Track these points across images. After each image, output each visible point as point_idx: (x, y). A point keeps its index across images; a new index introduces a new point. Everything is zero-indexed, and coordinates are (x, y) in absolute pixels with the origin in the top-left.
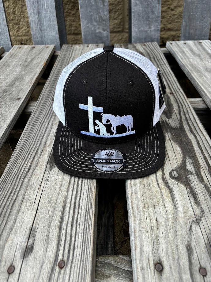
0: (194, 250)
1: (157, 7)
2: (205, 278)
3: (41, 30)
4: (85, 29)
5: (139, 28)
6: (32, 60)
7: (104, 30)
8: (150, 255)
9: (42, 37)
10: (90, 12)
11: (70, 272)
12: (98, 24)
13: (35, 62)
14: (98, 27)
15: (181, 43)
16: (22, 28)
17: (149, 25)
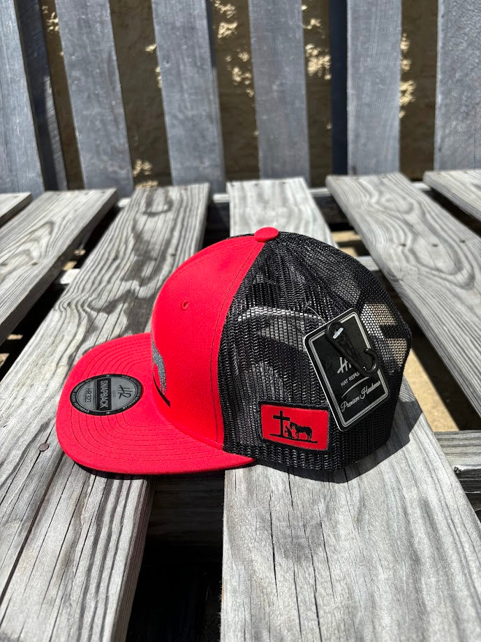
1: (211, 129)
3: (11, 171)
4: (88, 166)
5: (182, 164)
7: (121, 168)
9: (12, 182)
10: (96, 140)
12: (111, 159)
14: (110, 163)
17: (201, 158)
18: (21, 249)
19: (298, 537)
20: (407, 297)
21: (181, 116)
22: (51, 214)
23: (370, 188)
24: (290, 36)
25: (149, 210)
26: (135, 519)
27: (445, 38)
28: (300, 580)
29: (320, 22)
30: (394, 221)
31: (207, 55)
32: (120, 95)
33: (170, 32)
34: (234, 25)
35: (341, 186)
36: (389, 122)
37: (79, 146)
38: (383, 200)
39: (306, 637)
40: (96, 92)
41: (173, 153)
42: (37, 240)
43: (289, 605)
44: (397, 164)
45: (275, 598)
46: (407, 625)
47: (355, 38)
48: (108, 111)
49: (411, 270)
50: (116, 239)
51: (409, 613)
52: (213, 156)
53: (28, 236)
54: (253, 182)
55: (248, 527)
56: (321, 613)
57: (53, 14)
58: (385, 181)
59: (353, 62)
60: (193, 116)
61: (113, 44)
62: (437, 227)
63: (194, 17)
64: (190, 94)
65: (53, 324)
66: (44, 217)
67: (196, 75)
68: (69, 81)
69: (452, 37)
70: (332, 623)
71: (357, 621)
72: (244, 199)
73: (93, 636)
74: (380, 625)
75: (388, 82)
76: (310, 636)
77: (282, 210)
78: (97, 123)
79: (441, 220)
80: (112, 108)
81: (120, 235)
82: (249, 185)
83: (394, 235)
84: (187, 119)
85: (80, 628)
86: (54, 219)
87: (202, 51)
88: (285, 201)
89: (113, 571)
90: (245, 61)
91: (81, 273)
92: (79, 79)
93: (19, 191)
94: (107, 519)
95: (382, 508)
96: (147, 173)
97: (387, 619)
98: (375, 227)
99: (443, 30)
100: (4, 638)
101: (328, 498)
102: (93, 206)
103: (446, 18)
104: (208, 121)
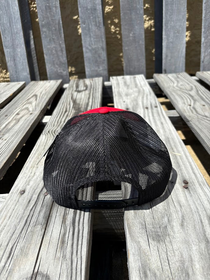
1: (103, 54)
3: (16, 72)
4: (50, 70)
5: (90, 69)
7: (64, 70)
8: (21, 188)
9: (17, 77)
10: (53, 58)
13: (5, 93)
14: (59, 68)
17: (98, 66)
18: (24, 107)
19: (157, 232)
20: (193, 128)
21: (90, 48)
22: (35, 91)
23: (173, 79)
24: (138, 12)
25: (77, 90)
26: (88, 225)
27: (206, 13)
28: (160, 250)
29: (150, 6)
30: (185, 95)
31: (102, 21)
32: (63, 39)
33: (85, 11)
34: (112, 7)
35: (160, 78)
36: (181, 50)
37: (46, 61)
38: (179, 85)
39: (165, 273)
40: (53, 38)
41: (86, 64)
42: (31, 103)
43: (157, 260)
44: (184, 68)
45: (151, 257)
46: (206, 268)
47: (166, 13)
48: (58, 46)
49: (194, 116)
50: (65, 102)
51: (206, 263)
52: (104, 65)
53: (27, 101)
54: (122, 77)
55: (136, 228)
56: (170, 263)
57: (33, 3)
58: (179, 76)
59: (165, 24)
60: (95, 48)
61: (60, 16)
62: (204, 97)
63: (96, 5)
64: (94, 38)
65: (43, 140)
66: (32, 93)
67: (97, 30)
68: (41, 33)
69: (209, 13)
70: (175, 267)
71: (185, 266)
72: (118, 84)
73: (78, 273)
74: (195, 268)
75: (180, 32)
76: (167, 272)
77: (135, 89)
78: (54, 51)
79: (206, 94)
80: (60, 45)
81: (66, 101)
82: (120, 78)
83: (185, 101)
84: (93, 49)
85: (72, 269)
86: (37, 93)
87: (99, 19)
88: (136, 85)
89: (82, 246)
90: (116, 22)
91: (52, 118)
92: (45, 32)
93: (20, 81)
94: (77, 224)
95: (191, 220)
96: (73, 72)
97: (198, 266)
98: (177, 97)
99: (205, 9)
100: (41, 274)
101: (168, 215)
102: (53, 87)
103: (206, 4)
104: (102, 50)
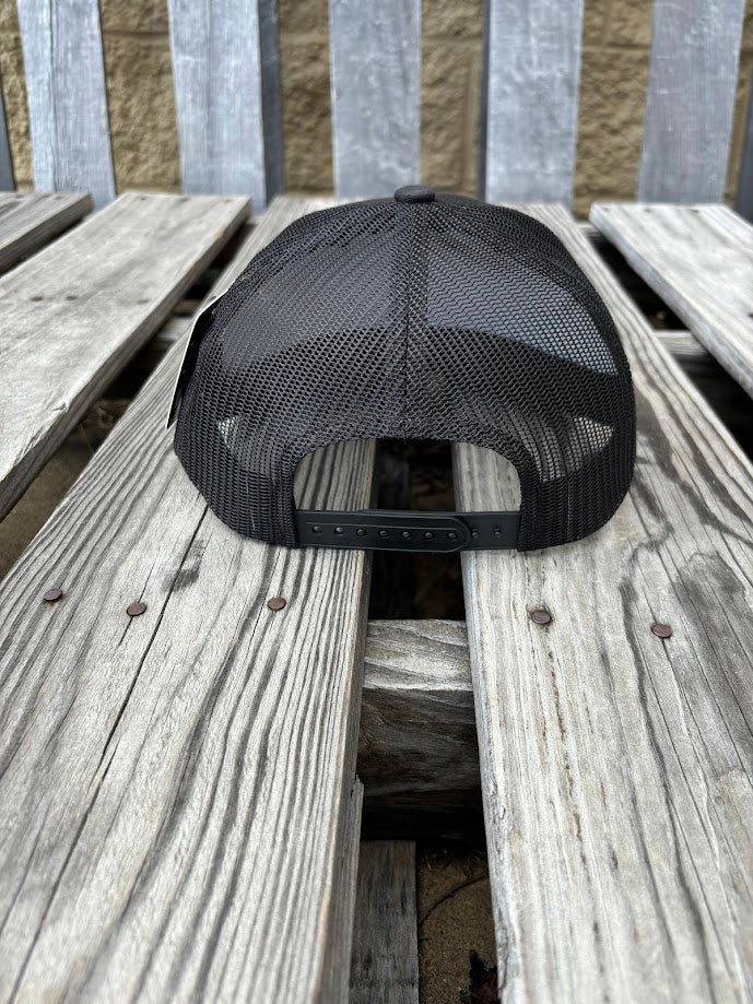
0: (641, 594)
1: (566, 107)
2: (666, 641)
3: (211, 154)
4: (344, 158)
5: (509, 164)
6: (181, 226)
7: (404, 166)
8: (519, 597)
9: (211, 174)
10: (364, 109)
11: (301, 615)
12: (386, 147)
13: (189, 230)
14: (384, 153)
15: (636, 209)
16: (146, 161)
17: (541, 156)
21: (519, 78)
32: (418, 30)
40: (377, 22)
48: (393, 57)
52: (564, 155)
54: (642, 207)
60: (540, 78)
64: (541, 39)
67: (556, 6)
77: (729, 252)
78: (372, 79)
80: (401, 53)
84: (531, 84)
88: (721, 239)
104: (564, 89)
